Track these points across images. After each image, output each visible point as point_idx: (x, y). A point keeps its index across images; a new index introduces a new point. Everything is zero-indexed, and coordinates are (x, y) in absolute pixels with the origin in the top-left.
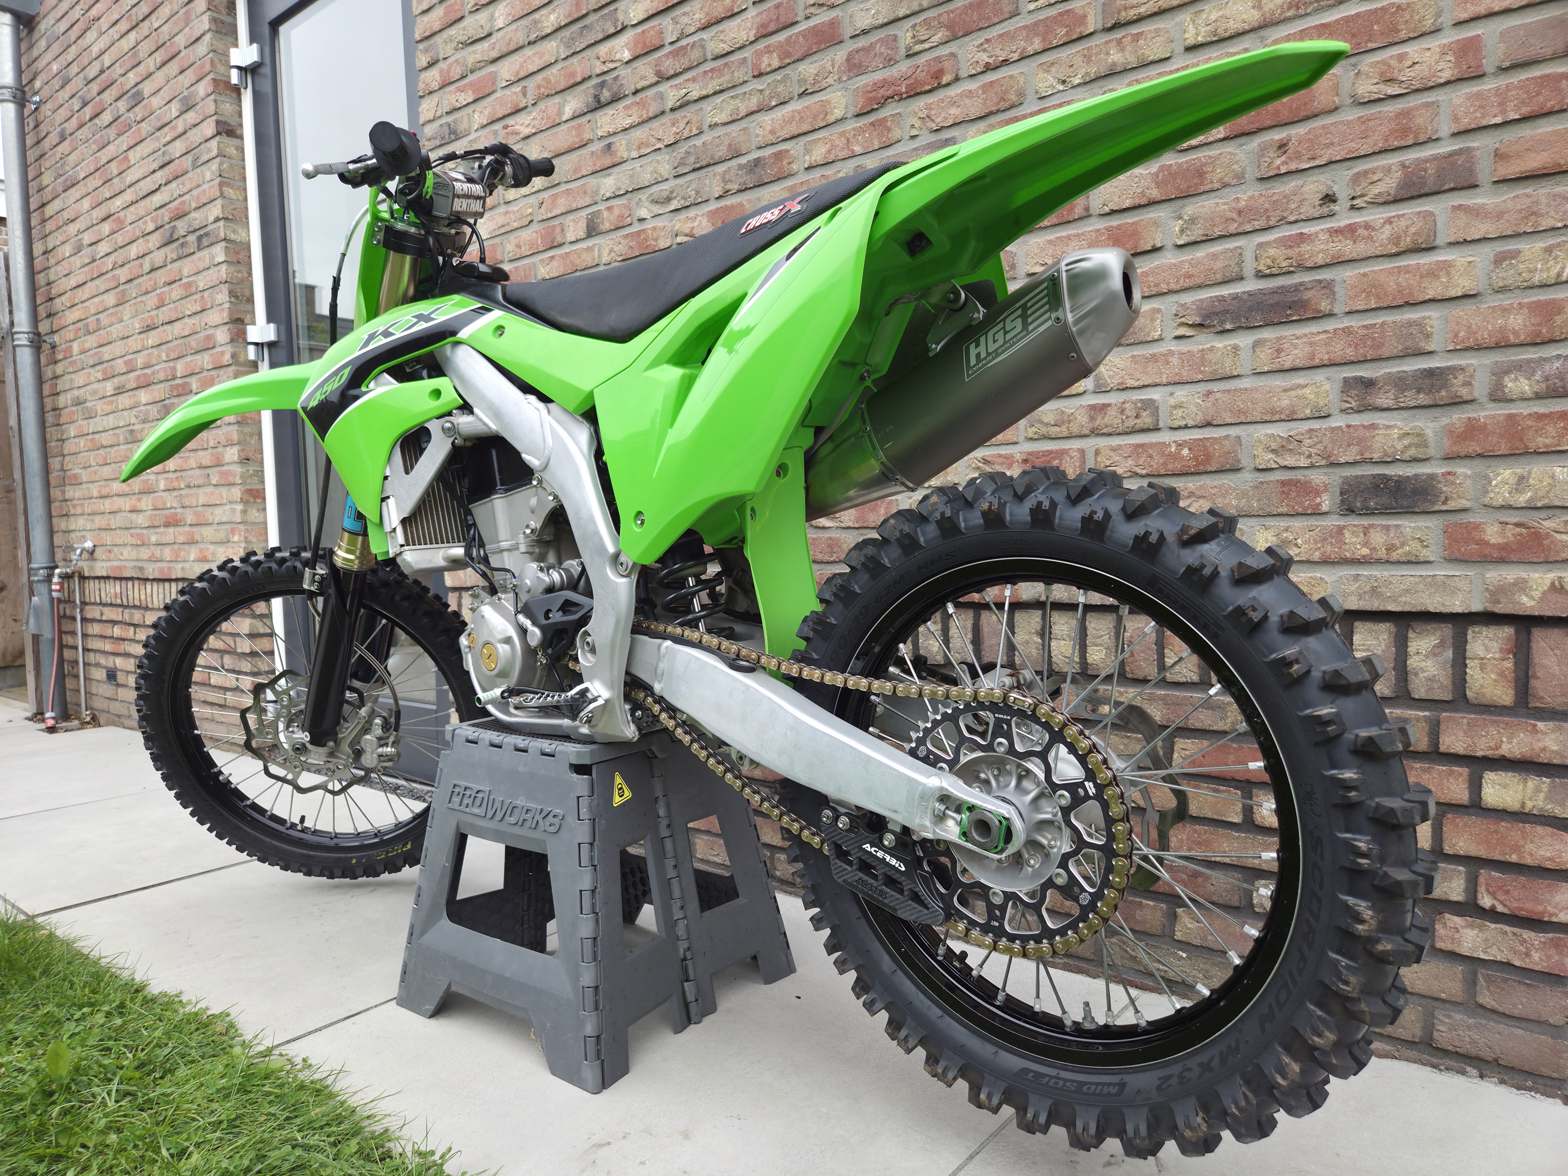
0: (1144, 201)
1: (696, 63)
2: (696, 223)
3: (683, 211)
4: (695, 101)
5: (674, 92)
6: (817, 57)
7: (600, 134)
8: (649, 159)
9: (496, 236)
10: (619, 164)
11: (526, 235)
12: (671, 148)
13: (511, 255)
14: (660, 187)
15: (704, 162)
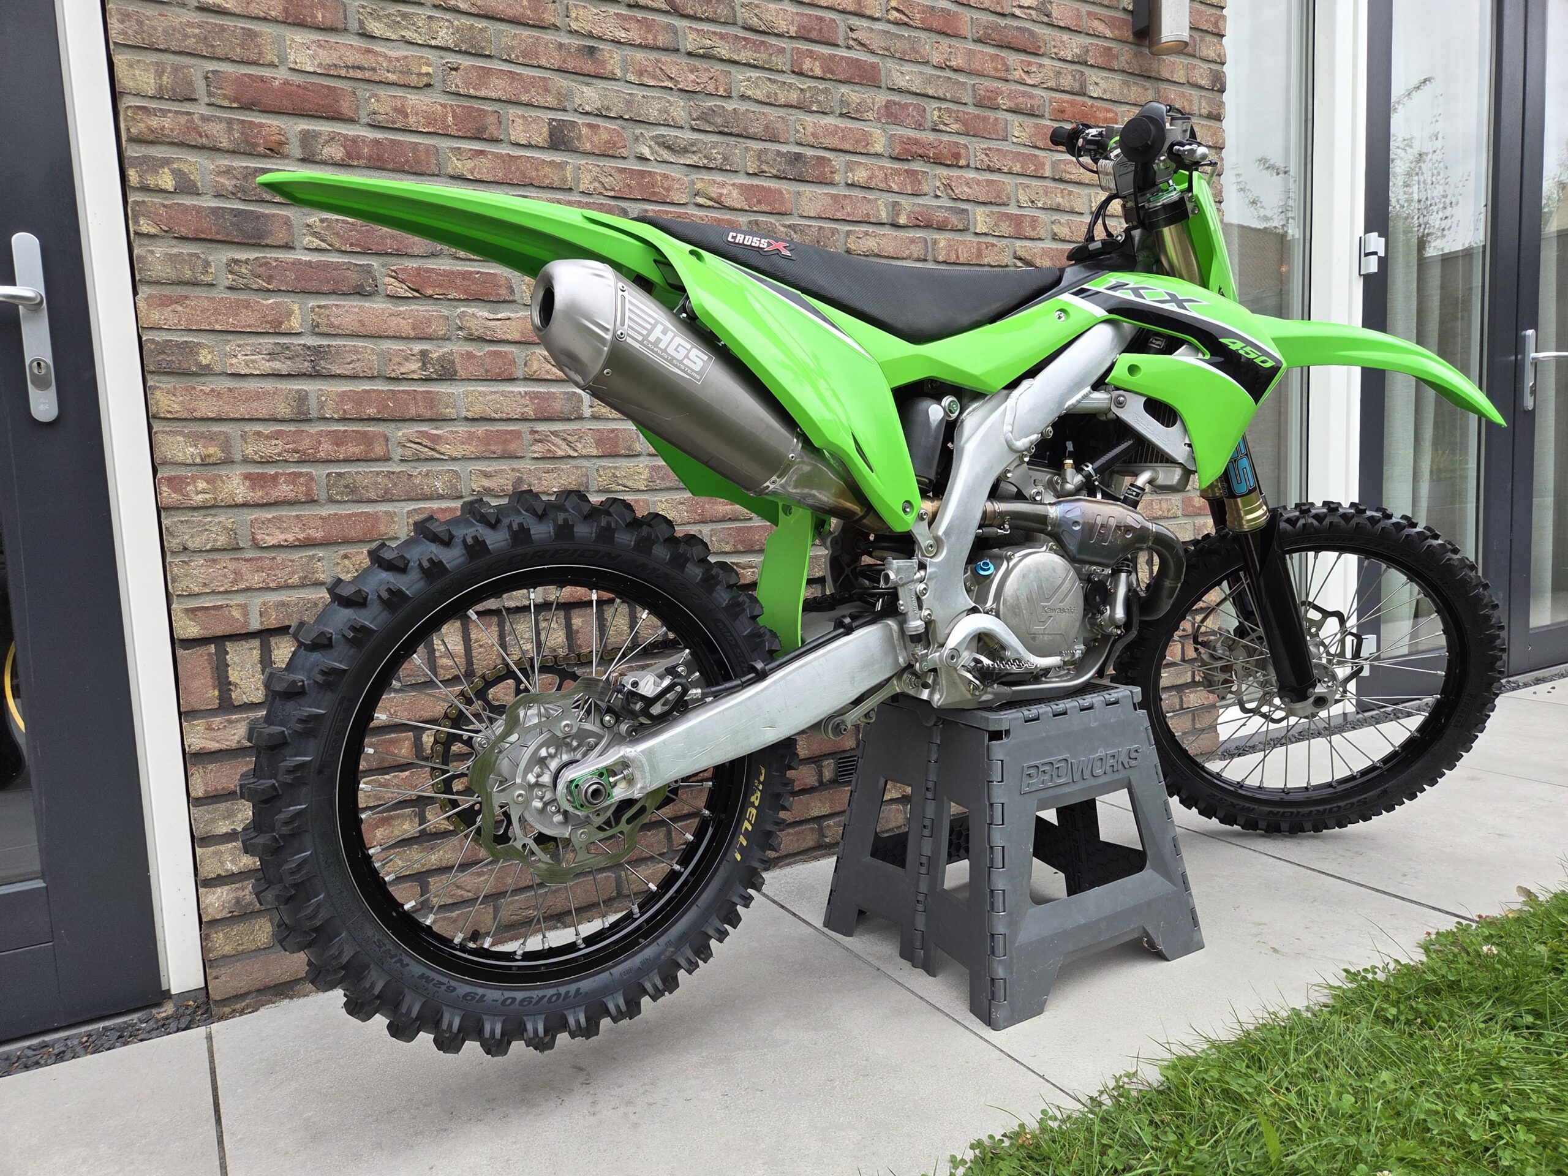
1: (723, 20)
2: (725, 191)
3: (704, 171)
4: (722, 60)
5: (695, 36)
6: (857, 88)
7: (574, 26)
8: (656, 94)
9: (339, 77)
10: (606, 78)
11: (415, 100)
12: (687, 95)
13: (380, 118)
14: (673, 132)
15: (735, 130)
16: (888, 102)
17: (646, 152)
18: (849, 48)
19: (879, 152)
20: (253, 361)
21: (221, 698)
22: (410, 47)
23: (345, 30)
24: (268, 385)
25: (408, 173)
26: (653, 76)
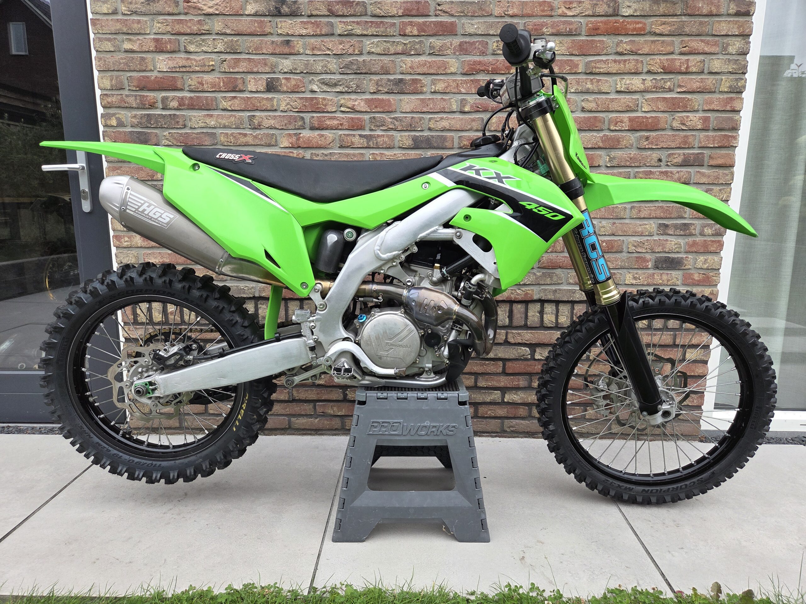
0: (596, 146)
1: (359, 14)
2: (356, 103)
3: (346, 94)
4: (358, 35)
5: (343, 25)
6: (441, 38)
7: (280, 32)
8: (321, 58)
9: (176, 72)
10: (295, 54)
11: (207, 77)
12: (338, 56)
13: (192, 87)
14: (329, 77)
15: (364, 71)
16: (461, 42)
17: (315, 88)
18: (436, 16)
19: (454, 72)
22: (206, 54)
23: (179, 51)
25: (204, 109)
26: (320, 50)
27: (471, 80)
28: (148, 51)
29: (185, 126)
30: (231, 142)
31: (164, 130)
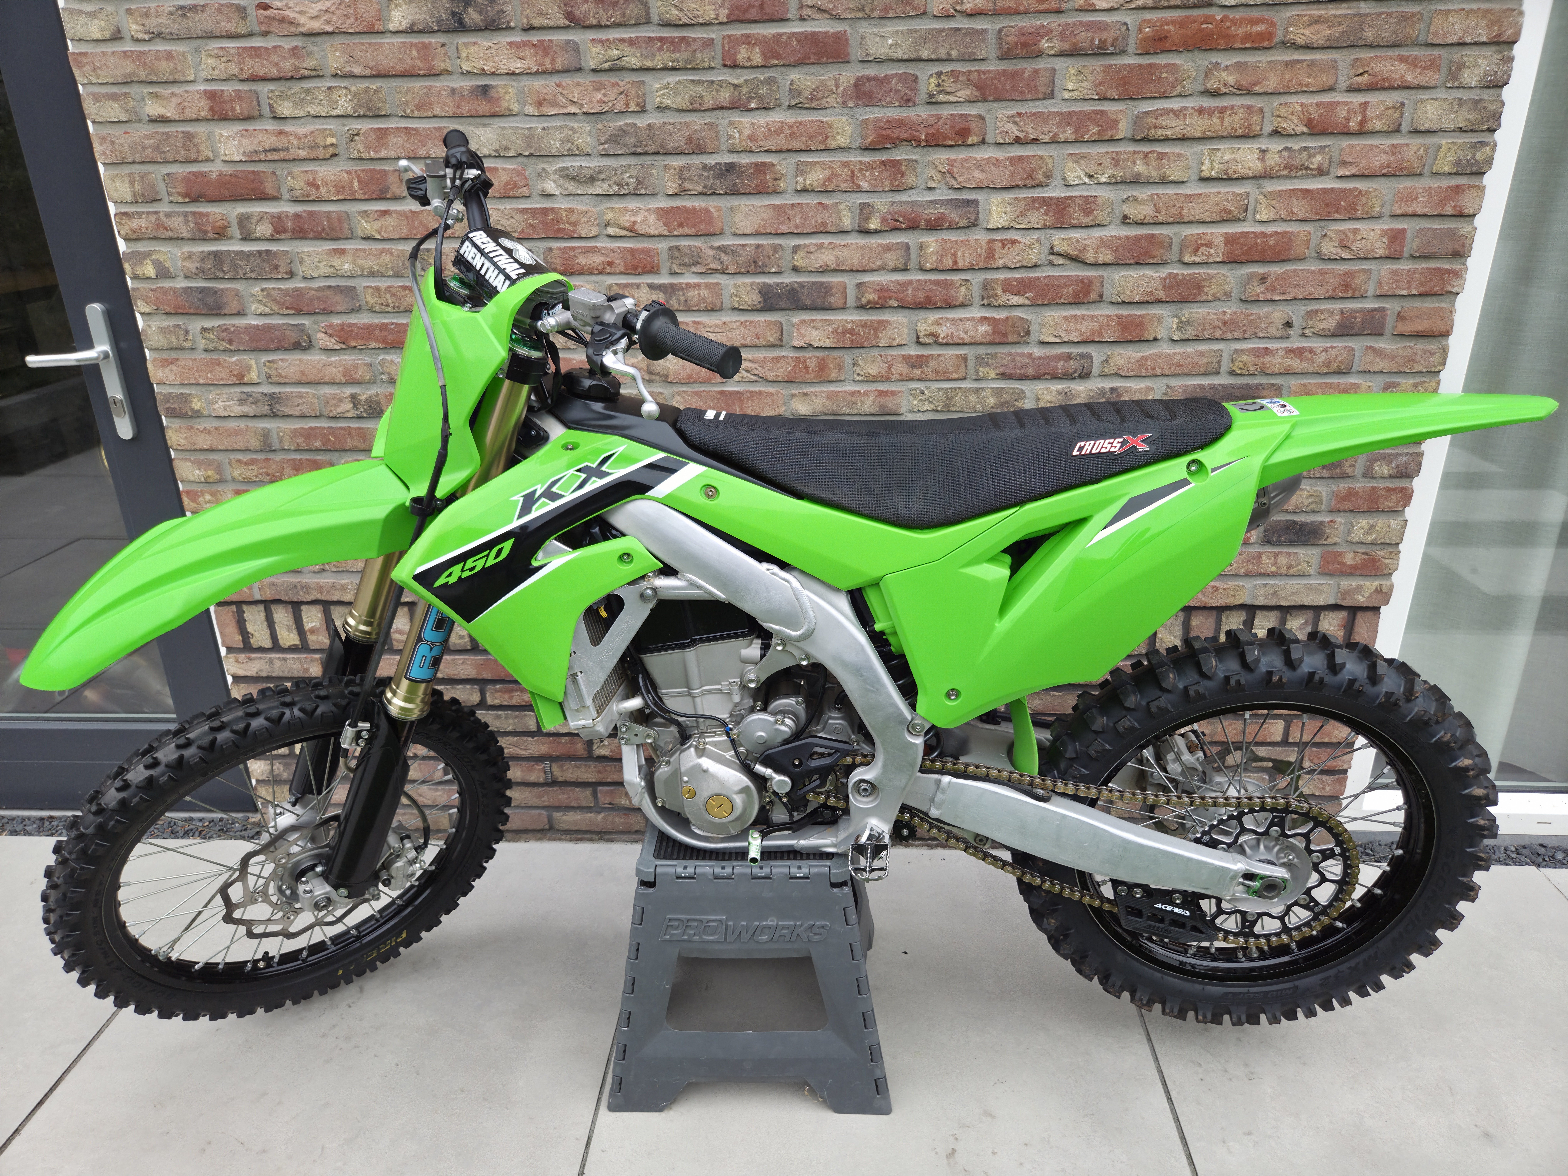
0: (1151, 299)
1: (633, 22)
2: (639, 219)
3: (615, 199)
4: (633, 70)
5: (598, 49)
6: (812, 69)
7: (465, 67)
8: (557, 123)
9: (260, 161)
10: (503, 116)
11: (326, 172)
12: (593, 118)
13: (297, 193)
14: (577, 162)
15: (650, 149)
16: (859, 79)
17: (550, 187)
18: (802, 19)
19: (843, 145)
20: (229, 406)
21: (243, 641)
22: (317, 120)
23: (261, 116)
24: (242, 424)
25: (326, 239)
26: (554, 104)
27: (883, 163)
28: (198, 120)
29: (291, 275)
30: (388, 305)
31: (250, 282)
